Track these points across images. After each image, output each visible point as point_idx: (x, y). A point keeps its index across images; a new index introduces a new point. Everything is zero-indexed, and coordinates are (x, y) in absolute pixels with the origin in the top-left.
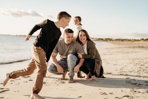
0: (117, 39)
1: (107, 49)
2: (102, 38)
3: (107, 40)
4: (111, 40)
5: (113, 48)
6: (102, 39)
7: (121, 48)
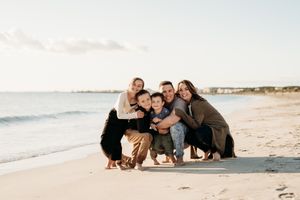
0: (285, 88)
1: (258, 109)
2: (252, 87)
3: (262, 90)
4: (271, 89)
5: (270, 108)
6: (252, 90)
7: (288, 105)
